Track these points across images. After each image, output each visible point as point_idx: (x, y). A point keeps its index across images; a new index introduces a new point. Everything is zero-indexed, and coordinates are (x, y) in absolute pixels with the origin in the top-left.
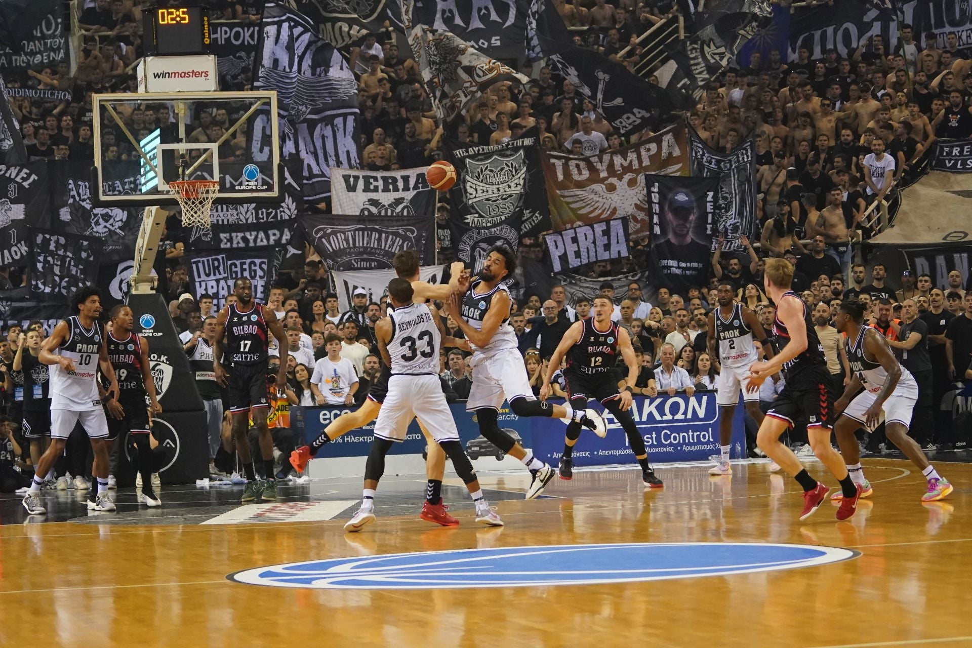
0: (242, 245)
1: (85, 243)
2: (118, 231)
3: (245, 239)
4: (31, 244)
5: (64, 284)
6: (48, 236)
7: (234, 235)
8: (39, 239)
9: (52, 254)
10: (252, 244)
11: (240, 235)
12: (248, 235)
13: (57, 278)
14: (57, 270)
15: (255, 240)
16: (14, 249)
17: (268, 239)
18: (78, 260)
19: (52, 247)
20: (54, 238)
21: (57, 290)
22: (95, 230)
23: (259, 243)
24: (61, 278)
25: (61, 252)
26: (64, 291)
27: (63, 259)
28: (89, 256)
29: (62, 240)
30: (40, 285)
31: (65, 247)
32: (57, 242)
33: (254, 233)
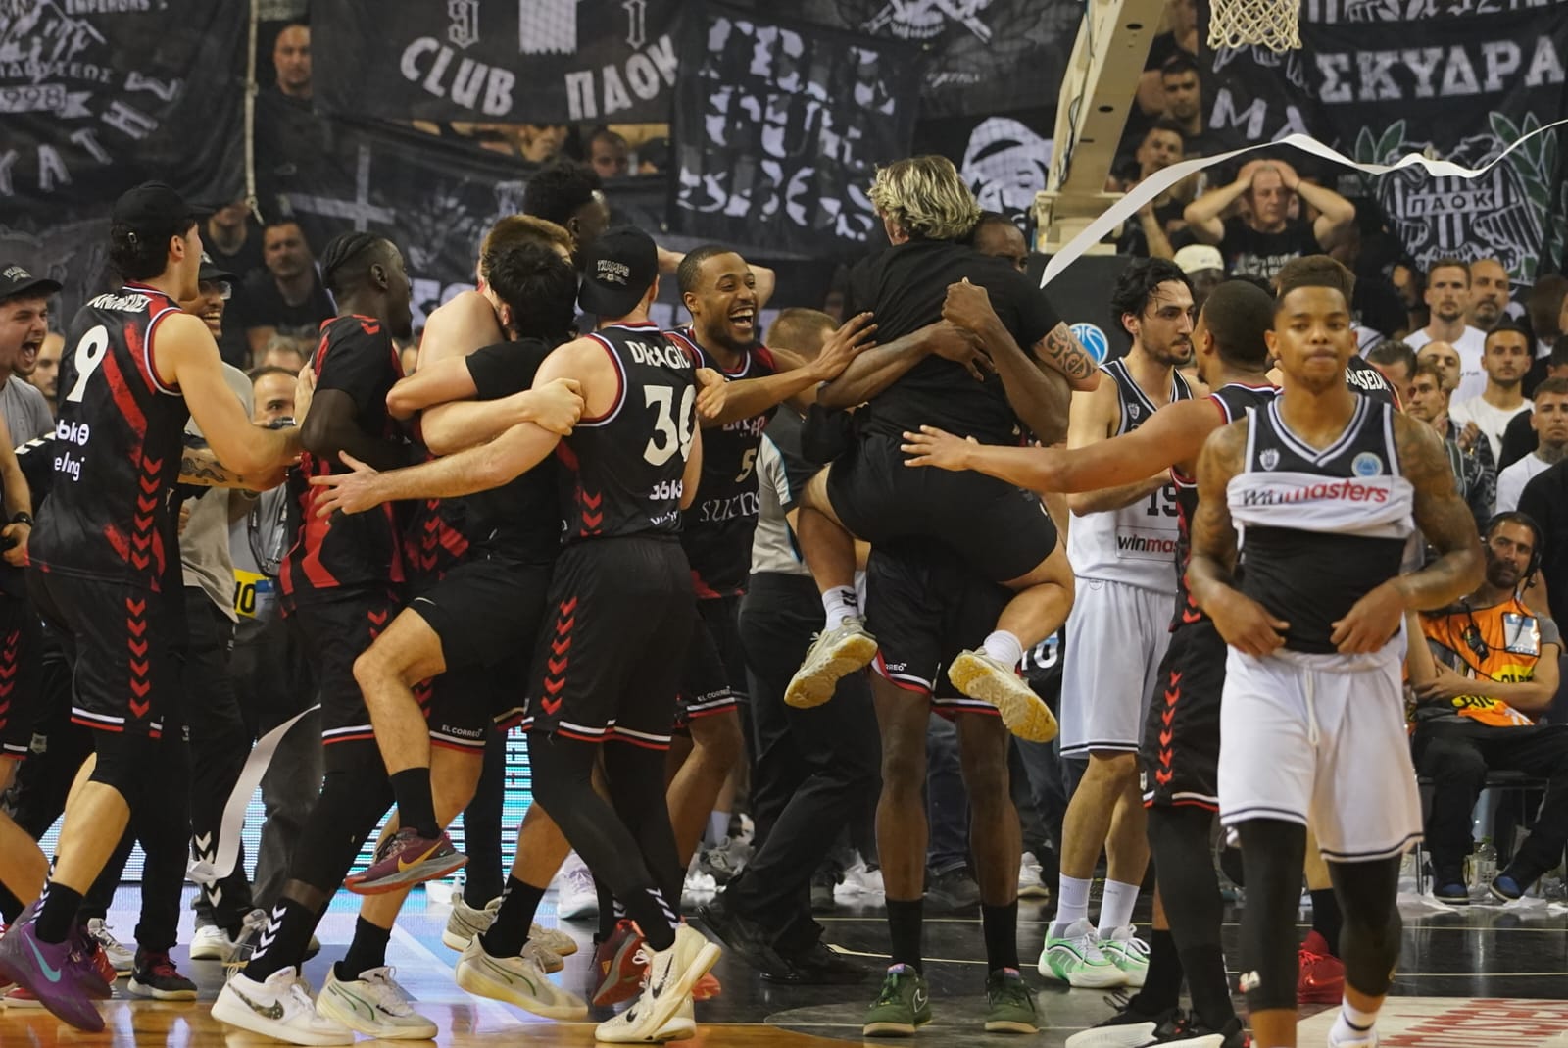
0: (1392, 91)
1: (868, 57)
2: (974, 23)
3: (1402, 75)
4: (691, 50)
5: (796, 187)
6: (746, 27)
7: (1363, 59)
8: (718, 36)
9: (759, 88)
10: (1425, 90)
11: (1386, 60)
12: (1411, 58)
13: (773, 169)
14: (773, 142)
15: (1437, 80)
16: (636, 62)
17: (1481, 74)
18: (845, 112)
19: (760, 64)
20: (767, 35)
21: (770, 207)
22: (900, 16)
23: (1449, 85)
24: (789, 167)
25: (789, 83)
26: (796, 212)
27: (797, 104)
28: (879, 100)
29: (793, 44)
30: (714, 190)
31: (804, 67)
32: (777, 47)
33: (1435, 54)
